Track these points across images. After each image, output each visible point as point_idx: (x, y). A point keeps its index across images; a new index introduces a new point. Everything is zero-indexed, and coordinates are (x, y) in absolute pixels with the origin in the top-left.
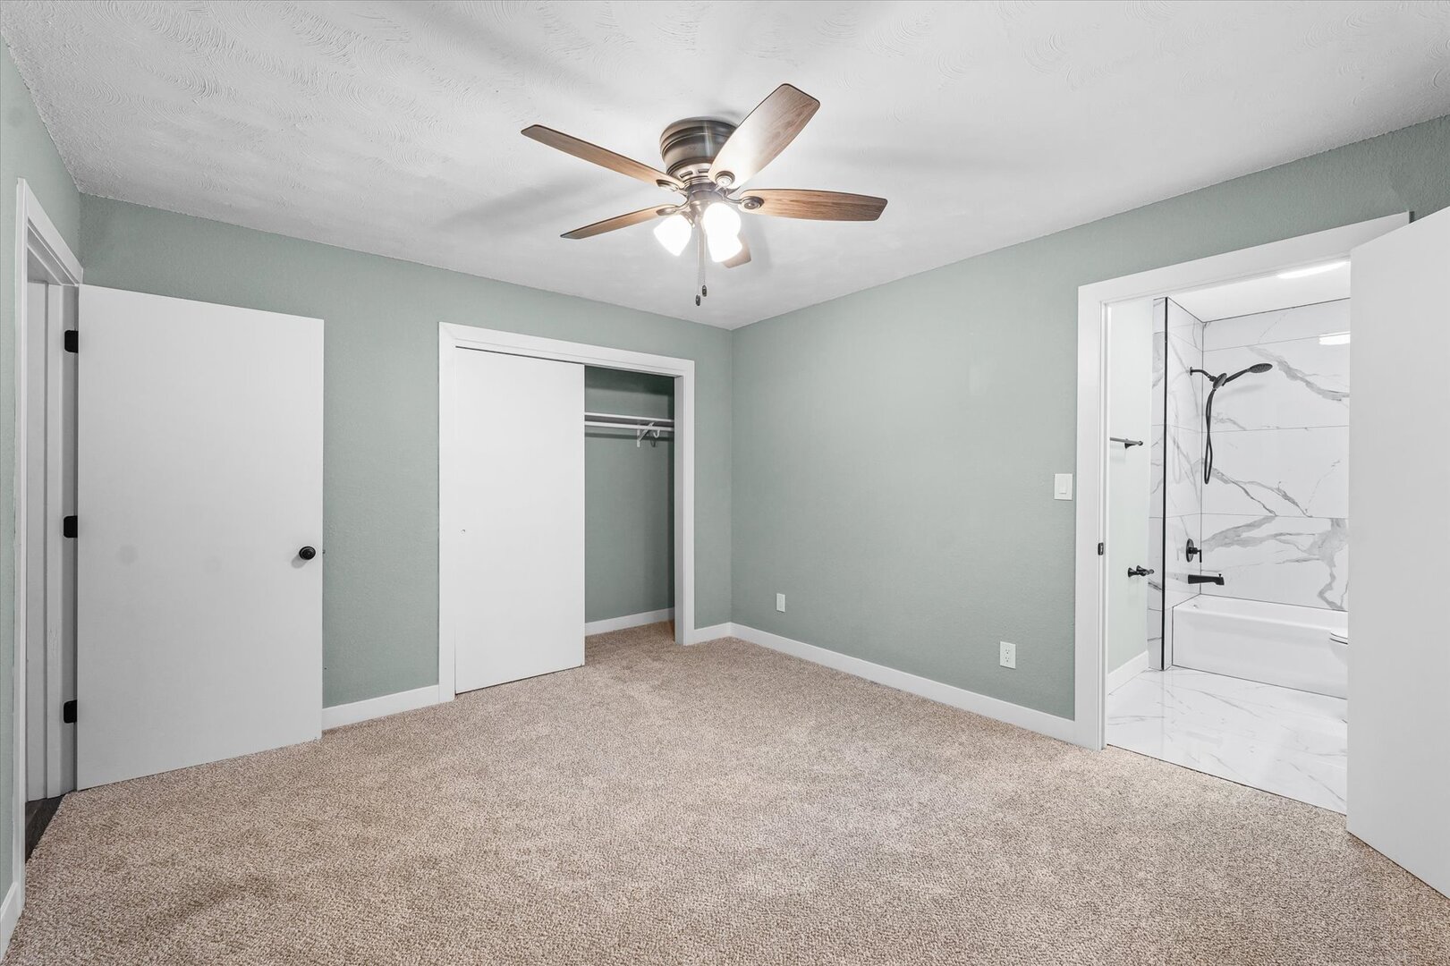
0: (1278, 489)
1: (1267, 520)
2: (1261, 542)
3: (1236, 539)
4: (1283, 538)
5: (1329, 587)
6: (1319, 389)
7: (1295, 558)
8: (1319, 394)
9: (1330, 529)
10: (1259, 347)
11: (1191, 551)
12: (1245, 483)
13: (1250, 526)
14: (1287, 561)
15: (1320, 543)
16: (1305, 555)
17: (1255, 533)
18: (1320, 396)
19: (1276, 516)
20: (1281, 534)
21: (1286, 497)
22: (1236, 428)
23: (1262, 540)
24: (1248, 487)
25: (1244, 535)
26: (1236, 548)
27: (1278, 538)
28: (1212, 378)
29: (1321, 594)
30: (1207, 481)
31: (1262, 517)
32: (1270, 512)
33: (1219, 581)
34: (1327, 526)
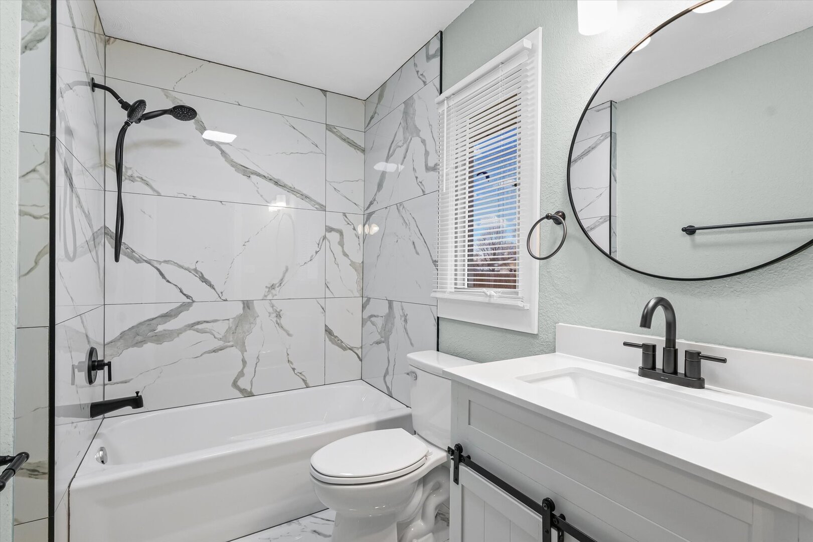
0: (195, 270)
1: (185, 307)
2: (178, 335)
3: (150, 334)
4: (200, 327)
5: (241, 374)
6: (232, 161)
7: (211, 348)
8: (233, 166)
9: (241, 311)
10: (174, 94)
11: (95, 365)
12: (160, 262)
13: (167, 316)
14: (205, 353)
15: (234, 328)
16: (220, 344)
17: (172, 325)
18: (234, 169)
19: (194, 302)
20: (198, 323)
21: (203, 279)
22: (150, 191)
23: (179, 332)
24: (163, 268)
25: (160, 328)
26: (149, 346)
27: (196, 327)
28: (125, 105)
29: (235, 384)
30: (117, 259)
31: (179, 304)
32: (188, 297)
33: (136, 402)
34: (239, 309)
